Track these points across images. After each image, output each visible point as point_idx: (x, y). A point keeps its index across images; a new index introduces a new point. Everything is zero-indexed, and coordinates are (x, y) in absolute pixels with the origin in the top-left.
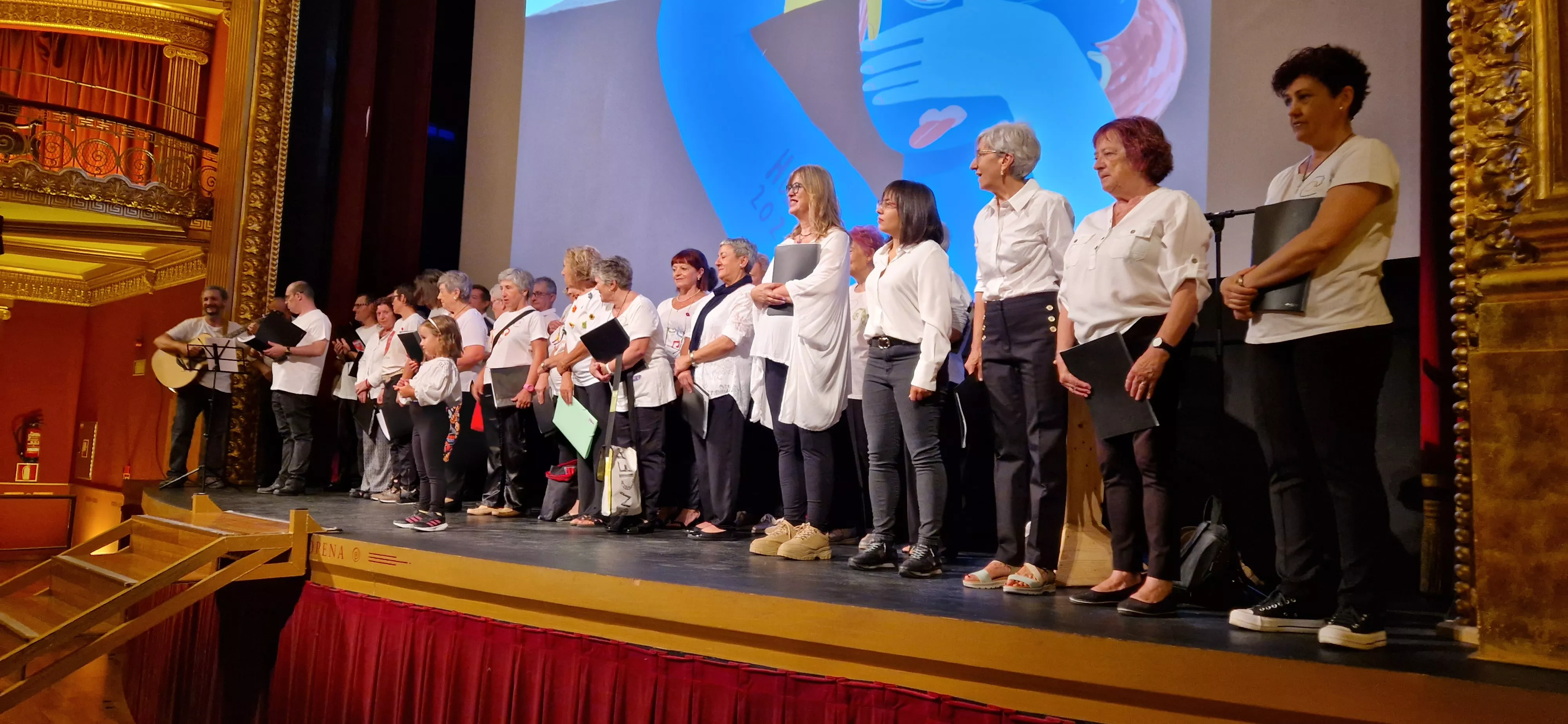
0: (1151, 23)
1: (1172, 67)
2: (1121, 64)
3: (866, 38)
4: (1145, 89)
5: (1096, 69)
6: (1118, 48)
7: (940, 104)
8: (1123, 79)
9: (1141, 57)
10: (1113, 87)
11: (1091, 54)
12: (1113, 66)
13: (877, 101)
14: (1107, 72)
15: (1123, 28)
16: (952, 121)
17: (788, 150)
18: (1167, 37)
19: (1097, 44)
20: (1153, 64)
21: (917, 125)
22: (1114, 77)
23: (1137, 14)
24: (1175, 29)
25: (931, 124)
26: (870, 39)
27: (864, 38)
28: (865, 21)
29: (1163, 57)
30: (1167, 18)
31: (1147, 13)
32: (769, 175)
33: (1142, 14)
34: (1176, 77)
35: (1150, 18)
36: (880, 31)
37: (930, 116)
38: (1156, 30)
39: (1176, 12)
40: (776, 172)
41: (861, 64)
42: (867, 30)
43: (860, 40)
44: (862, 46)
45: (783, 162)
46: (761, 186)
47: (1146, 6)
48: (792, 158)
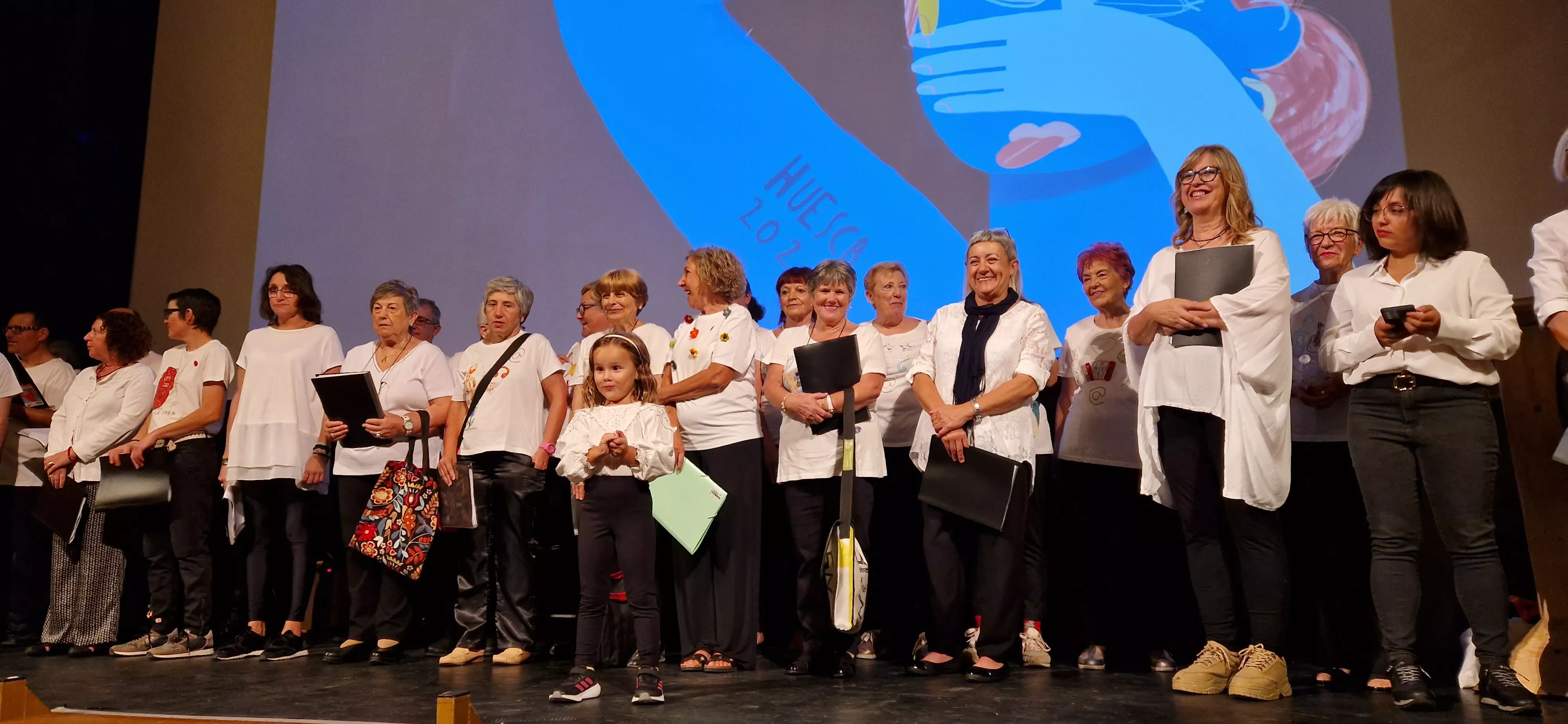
0: (1320, 55)
1: (1353, 103)
2: (1288, 96)
3: (918, 30)
4: (1321, 126)
5: (1257, 99)
6: (1282, 78)
7: (1040, 119)
8: (1292, 111)
9: (1313, 91)
10: (1280, 120)
11: (1246, 80)
12: (1277, 97)
13: (940, 107)
14: (1270, 102)
15: (1286, 57)
16: (1060, 140)
17: (799, 158)
18: (1344, 73)
19: (1254, 70)
20: (1328, 99)
21: (1006, 141)
22: (1280, 109)
23: (1301, 43)
24: (1352, 65)
25: (1025, 141)
26: (924, 32)
27: (914, 30)
28: (914, 12)
29: (1341, 92)
30: (1342, 52)
31: (1314, 44)
32: (768, 186)
33: (1307, 43)
34: (1360, 117)
35: (1319, 51)
36: (939, 27)
37: (1024, 132)
38: (1328, 63)
39: (1352, 47)
40: (782, 182)
41: (913, 61)
42: (918, 21)
43: (908, 33)
44: (914, 41)
45: (792, 172)
46: (758, 199)
47: (1312, 37)
48: (806, 168)
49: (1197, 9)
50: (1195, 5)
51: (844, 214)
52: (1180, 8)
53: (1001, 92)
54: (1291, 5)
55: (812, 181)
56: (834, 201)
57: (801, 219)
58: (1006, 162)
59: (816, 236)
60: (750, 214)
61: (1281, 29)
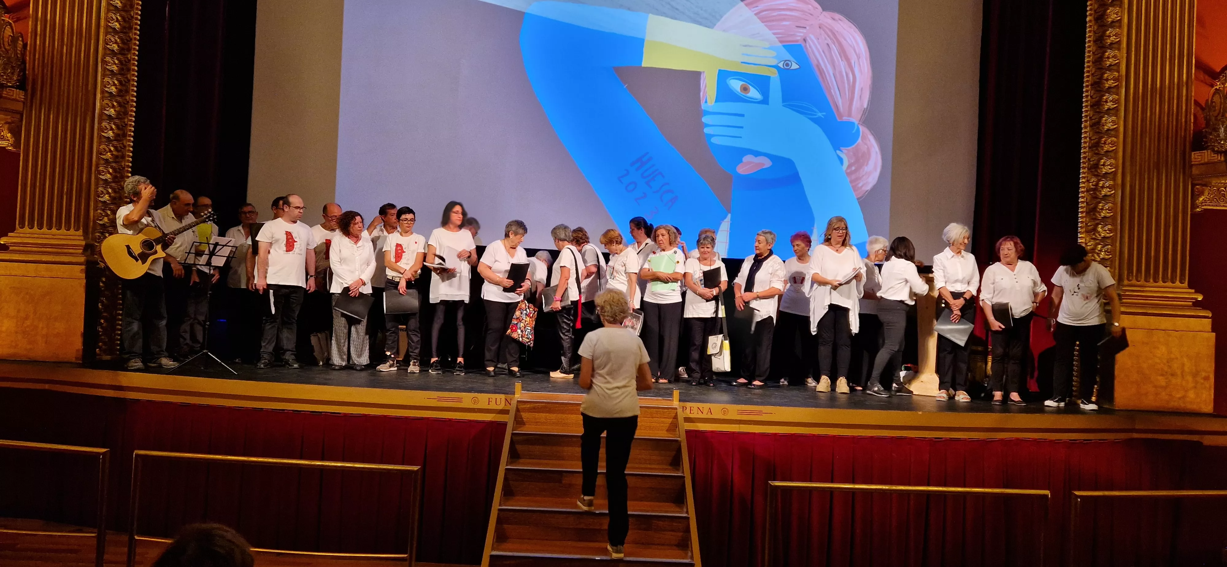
0: (866, 146)
1: (875, 168)
2: (852, 161)
3: (706, 102)
4: (863, 176)
5: (841, 160)
6: (851, 153)
7: (757, 154)
8: (853, 168)
9: (861, 161)
10: (849, 171)
11: (838, 152)
12: (849, 161)
13: (714, 140)
14: (846, 163)
15: (853, 144)
16: (764, 165)
17: (647, 153)
18: (873, 155)
19: (842, 148)
20: (867, 165)
21: (741, 161)
22: (849, 166)
23: (860, 140)
24: (877, 153)
25: (749, 163)
26: (709, 103)
27: (704, 101)
28: (705, 92)
29: (871, 163)
30: (874, 146)
31: (864, 141)
32: (633, 164)
33: (862, 140)
34: (876, 174)
35: (866, 144)
36: (715, 102)
37: (747, 158)
38: (868, 149)
39: (877, 145)
40: (639, 164)
41: (703, 117)
42: (706, 98)
43: (702, 102)
44: (704, 106)
45: (645, 159)
46: (627, 170)
47: (864, 138)
48: (650, 159)
49: (823, 117)
50: (823, 115)
51: (668, 184)
52: (816, 115)
53: (740, 139)
54: (858, 122)
55: (653, 165)
56: (663, 177)
57: (647, 183)
58: (741, 170)
59: (654, 192)
60: (622, 177)
61: (853, 132)
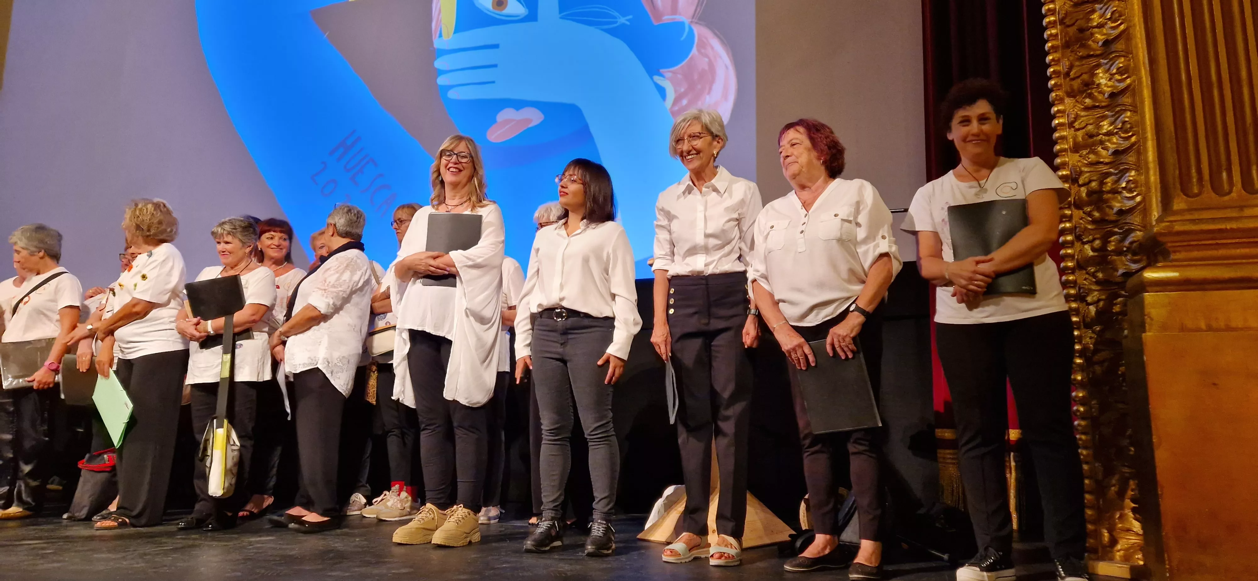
0: (706, 60)
1: (725, 97)
2: (682, 90)
3: (441, 36)
5: (662, 91)
6: (679, 76)
7: (518, 104)
8: (685, 102)
9: (699, 87)
10: (676, 108)
11: (656, 78)
12: (676, 91)
13: (452, 95)
14: (671, 95)
15: (683, 60)
16: (530, 121)
17: (354, 131)
18: (721, 73)
19: (661, 70)
20: (709, 93)
21: (495, 121)
22: (677, 101)
23: (694, 51)
24: (727, 67)
25: (507, 122)
26: (444, 38)
27: (437, 36)
28: (439, 21)
29: (718, 87)
30: (720, 57)
31: (703, 51)
32: (332, 153)
33: (699, 51)
35: (707, 56)
36: (455, 33)
37: (506, 114)
38: (711, 66)
39: (728, 54)
40: (341, 150)
41: (435, 59)
42: (441, 28)
43: (433, 37)
44: (438, 44)
45: (349, 142)
46: (323, 163)
47: (703, 45)
48: (359, 139)
49: (628, 23)
50: (627, 20)
51: (381, 175)
52: (616, 22)
53: (493, 84)
54: (690, 20)
55: (362, 149)
56: (376, 164)
57: (353, 178)
58: (493, 137)
59: (361, 192)
60: (318, 174)
61: (682, 39)
